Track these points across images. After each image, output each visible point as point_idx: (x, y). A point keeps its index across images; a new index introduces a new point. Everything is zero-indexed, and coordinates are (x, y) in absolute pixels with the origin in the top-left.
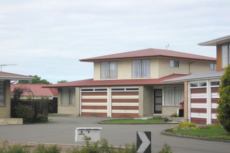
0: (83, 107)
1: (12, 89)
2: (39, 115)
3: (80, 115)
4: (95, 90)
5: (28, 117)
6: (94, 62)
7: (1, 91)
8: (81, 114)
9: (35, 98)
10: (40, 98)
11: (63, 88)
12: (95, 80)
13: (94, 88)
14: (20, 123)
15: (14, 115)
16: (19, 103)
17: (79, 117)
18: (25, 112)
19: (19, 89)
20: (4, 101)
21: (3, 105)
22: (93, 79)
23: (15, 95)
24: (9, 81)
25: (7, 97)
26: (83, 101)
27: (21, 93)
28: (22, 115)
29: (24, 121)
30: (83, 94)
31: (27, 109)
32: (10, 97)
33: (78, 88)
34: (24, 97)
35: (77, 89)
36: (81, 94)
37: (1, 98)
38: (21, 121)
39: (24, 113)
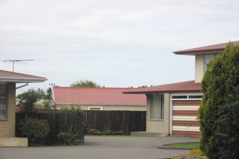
0: (175, 123)
2: (62, 134)
3: (169, 135)
4: (190, 97)
6: (196, 55)
7: (2, 98)
8: (171, 132)
11: (153, 94)
12: (196, 82)
13: (188, 95)
14: (23, 145)
16: (26, 116)
17: (169, 138)
18: (33, 129)
21: (4, 118)
22: (194, 81)
24: (14, 84)
25: (9, 107)
26: (175, 113)
28: (28, 134)
30: (175, 103)
31: (36, 125)
33: (168, 94)
35: (166, 96)
36: (171, 103)
37: (2, 109)
38: (24, 141)
39: (30, 130)
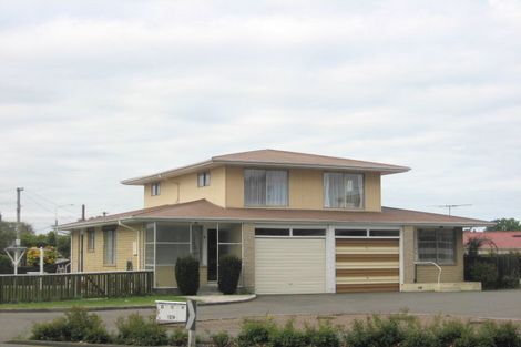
1: (466, 240)
2: (506, 277)
5: (489, 280)
7: (450, 242)
9: (500, 253)
10: (507, 252)
14: (478, 289)
15: (468, 277)
16: (476, 260)
18: (485, 273)
19: (475, 240)
20: (454, 258)
21: (453, 263)
23: (470, 249)
24: (461, 228)
27: (479, 245)
28: (480, 278)
29: (483, 286)
31: (487, 268)
32: (463, 251)
34: (483, 251)
37: (450, 253)
38: (478, 285)
39: (483, 274)
